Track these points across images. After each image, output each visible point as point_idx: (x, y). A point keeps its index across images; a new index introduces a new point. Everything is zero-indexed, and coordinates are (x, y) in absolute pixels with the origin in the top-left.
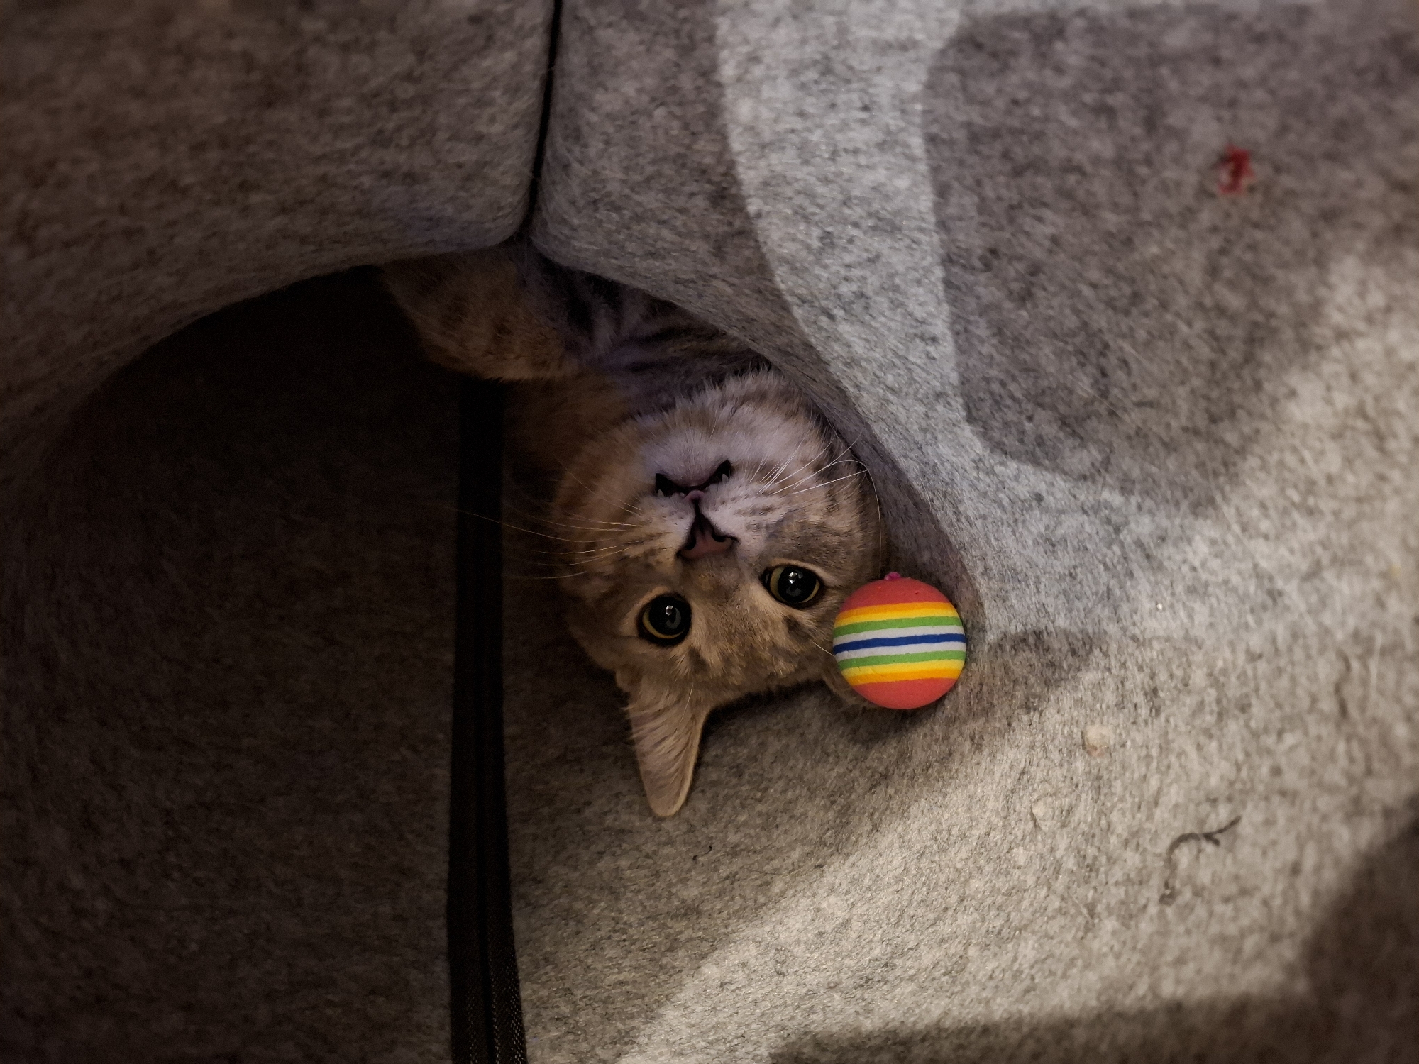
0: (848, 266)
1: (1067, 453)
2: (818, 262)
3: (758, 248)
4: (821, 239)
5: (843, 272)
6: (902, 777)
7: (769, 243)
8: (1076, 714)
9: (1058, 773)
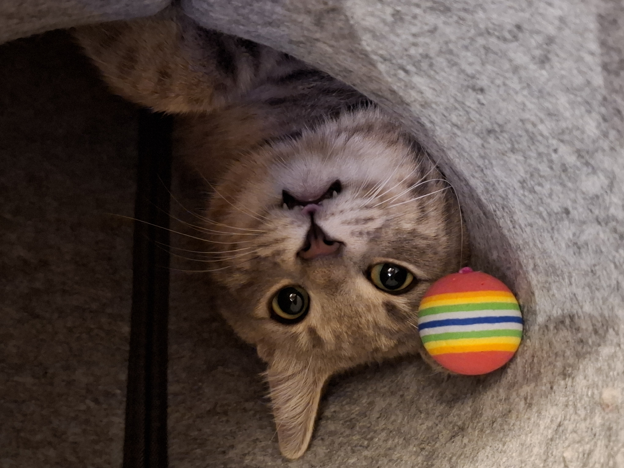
0: (414, 35)
1: (583, 177)
2: (393, 31)
3: (347, 20)
4: (393, 15)
5: (412, 39)
6: (474, 429)
7: (355, 17)
8: (596, 379)
9: (583, 426)
